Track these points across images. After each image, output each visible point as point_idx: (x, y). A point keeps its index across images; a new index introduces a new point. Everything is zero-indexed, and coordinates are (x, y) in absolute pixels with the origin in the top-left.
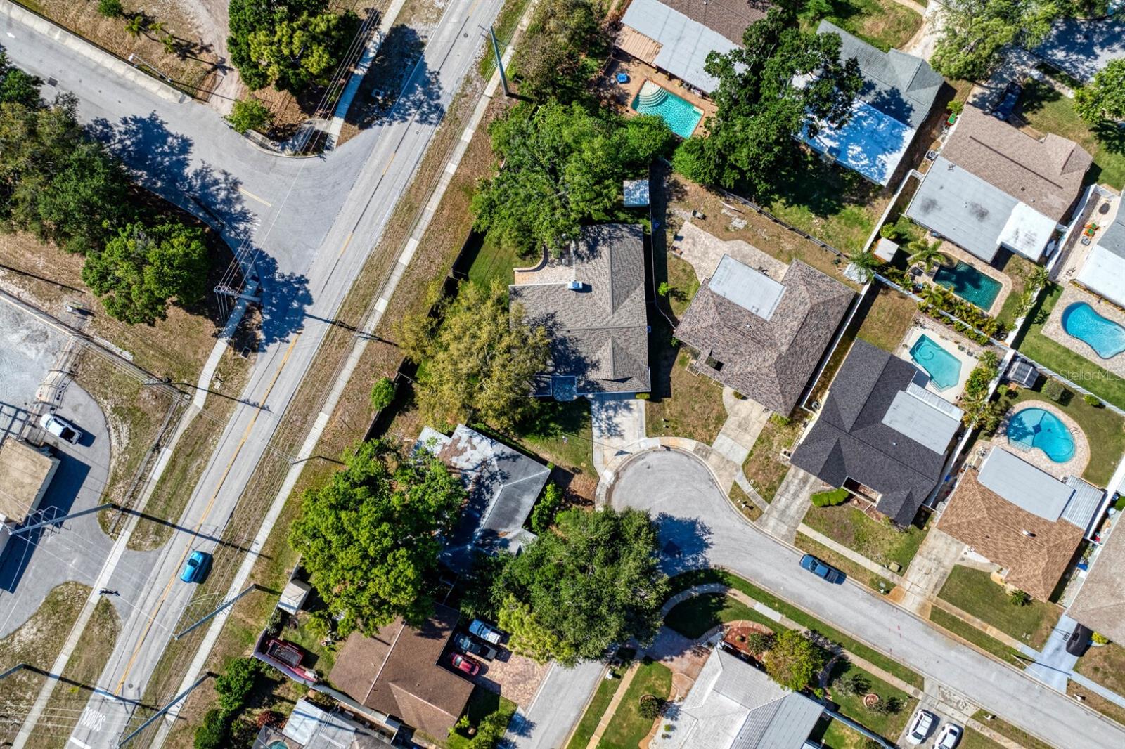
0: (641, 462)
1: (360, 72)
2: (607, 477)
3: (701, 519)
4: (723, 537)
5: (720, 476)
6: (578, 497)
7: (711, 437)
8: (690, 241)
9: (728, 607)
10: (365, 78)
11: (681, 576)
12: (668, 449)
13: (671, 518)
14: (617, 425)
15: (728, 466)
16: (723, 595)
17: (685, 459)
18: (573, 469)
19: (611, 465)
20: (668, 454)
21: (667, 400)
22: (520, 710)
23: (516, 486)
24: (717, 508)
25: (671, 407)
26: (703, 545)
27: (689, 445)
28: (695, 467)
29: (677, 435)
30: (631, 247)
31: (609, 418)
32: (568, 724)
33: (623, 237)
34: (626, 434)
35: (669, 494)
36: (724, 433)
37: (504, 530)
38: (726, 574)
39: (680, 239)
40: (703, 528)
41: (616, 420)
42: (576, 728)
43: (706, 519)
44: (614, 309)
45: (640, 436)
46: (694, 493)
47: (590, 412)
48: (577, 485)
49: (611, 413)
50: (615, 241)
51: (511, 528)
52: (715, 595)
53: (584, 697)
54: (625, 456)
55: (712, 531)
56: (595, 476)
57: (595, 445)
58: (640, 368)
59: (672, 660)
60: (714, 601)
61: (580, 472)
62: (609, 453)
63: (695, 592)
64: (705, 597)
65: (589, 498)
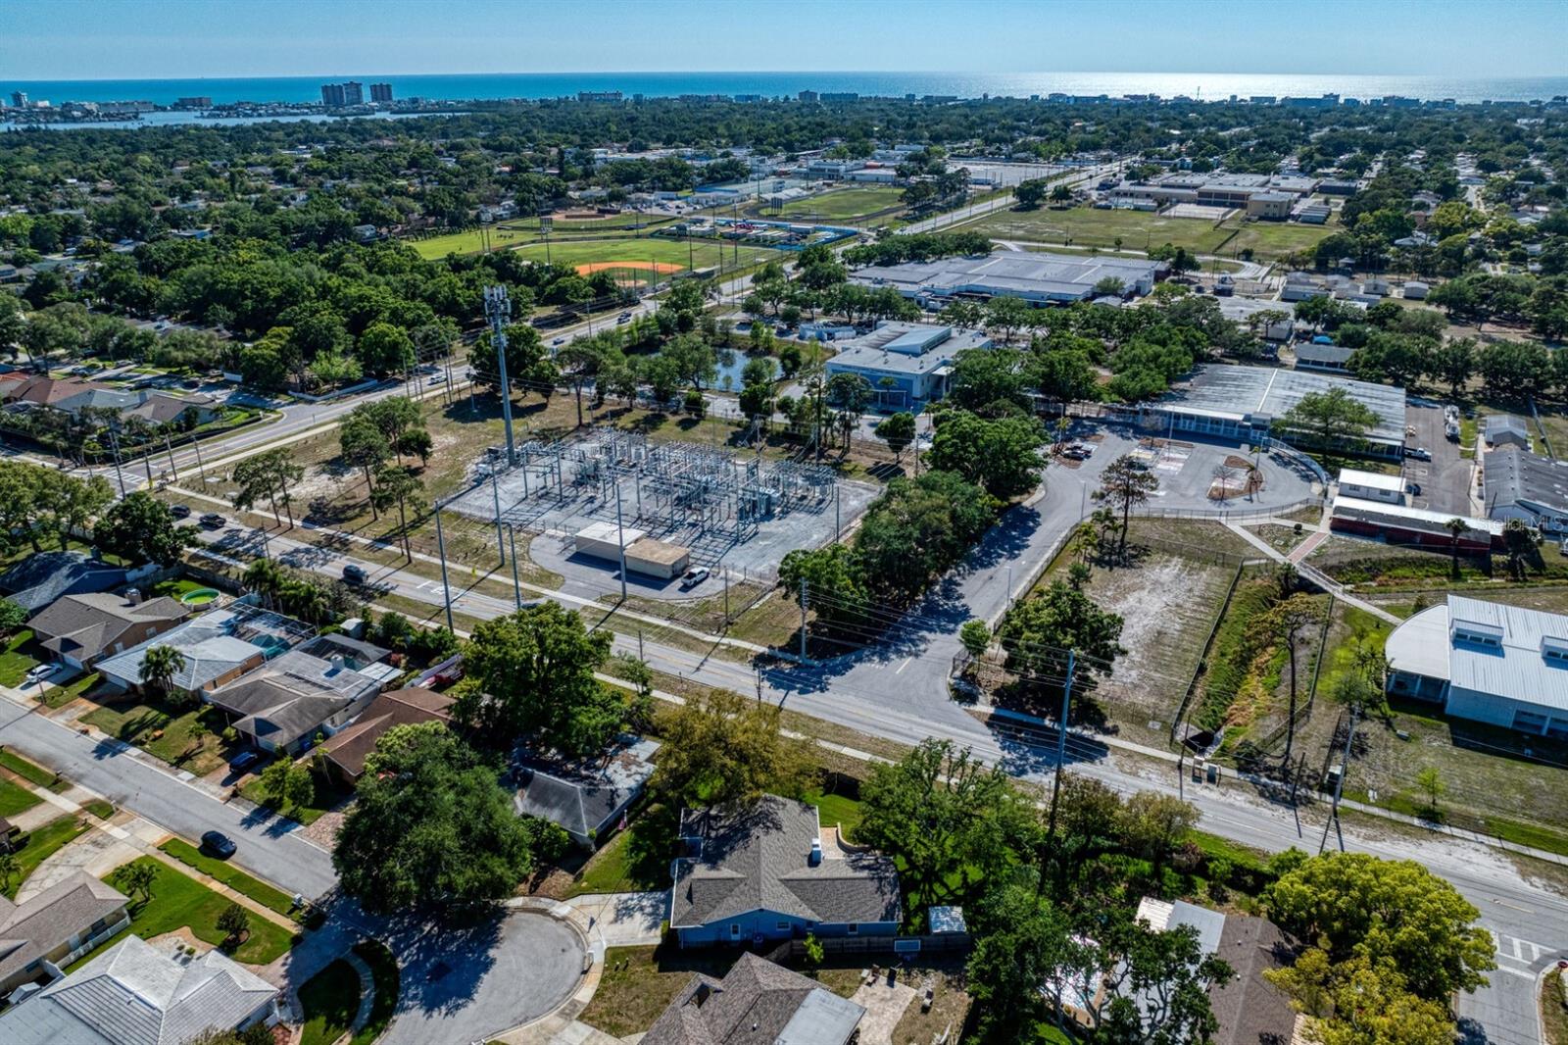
0: (573, 943)
1: (1047, 722)
2: (562, 909)
3: (471, 1005)
4: (434, 1031)
5: (529, 1030)
6: (544, 878)
7: (591, 1019)
8: (888, 996)
9: (327, 1029)
10: (1046, 728)
11: (397, 980)
12: (585, 972)
13: (486, 970)
14: (631, 916)
15: (541, 1039)
16: (347, 1027)
17: (565, 989)
18: (581, 874)
19: (577, 913)
20: (577, 971)
21: (655, 968)
22: (301, 827)
23: (575, 801)
24: (481, 1025)
25: (645, 974)
26: (430, 1005)
27: (585, 994)
28: (550, 1000)
29: (603, 980)
30: (869, 908)
31: (642, 909)
32: (258, 867)
33: (883, 894)
34: (618, 926)
35: (520, 970)
36: (593, 1033)
37: (526, 794)
38: (378, 1032)
39: (891, 984)
40: (457, 1007)
41: (638, 915)
42: (247, 873)
43: (470, 1010)
44: (785, 882)
45: (608, 941)
46: (511, 998)
47: (652, 890)
48: (561, 878)
49: (648, 910)
50: (876, 883)
51: (527, 801)
52: (352, 1017)
53: (283, 882)
54: (586, 928)
55: (449, 1017)
56: (565, 897)
57: (608, 896)
58: (704, 913)
59: (284, 965)
60: (344, 1014)
61: (576, 880)
62: (593, 911)
63: (367, 994)
64: (354, 1004)
65: (540, 890)
